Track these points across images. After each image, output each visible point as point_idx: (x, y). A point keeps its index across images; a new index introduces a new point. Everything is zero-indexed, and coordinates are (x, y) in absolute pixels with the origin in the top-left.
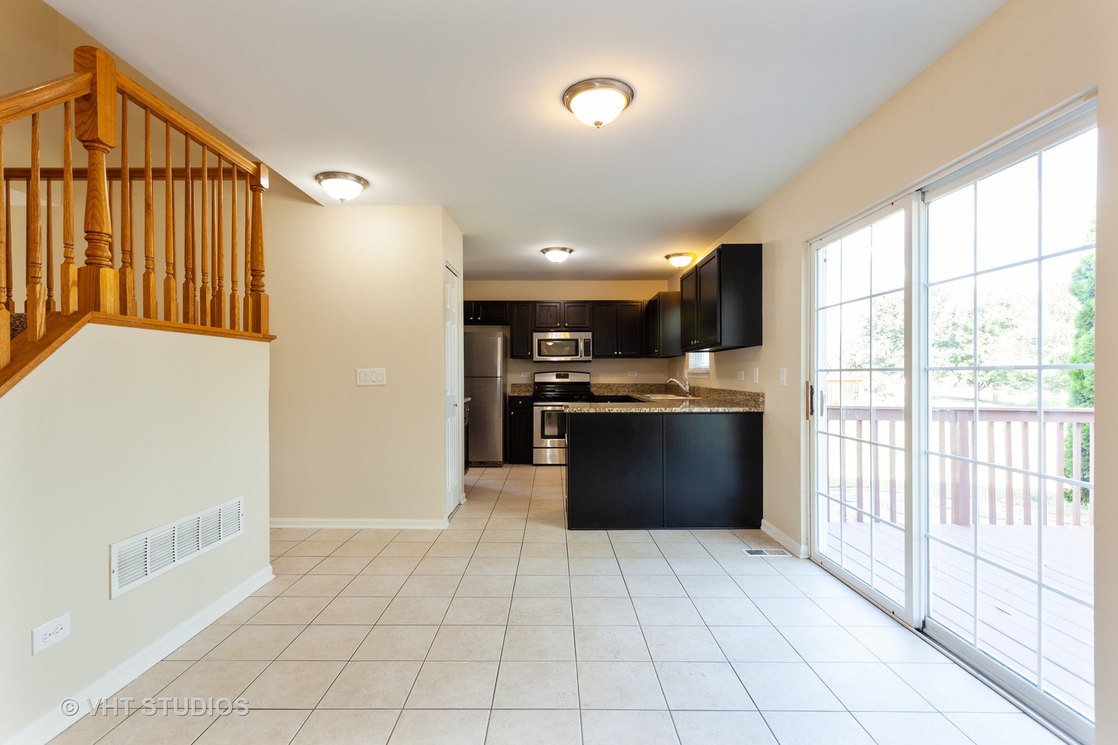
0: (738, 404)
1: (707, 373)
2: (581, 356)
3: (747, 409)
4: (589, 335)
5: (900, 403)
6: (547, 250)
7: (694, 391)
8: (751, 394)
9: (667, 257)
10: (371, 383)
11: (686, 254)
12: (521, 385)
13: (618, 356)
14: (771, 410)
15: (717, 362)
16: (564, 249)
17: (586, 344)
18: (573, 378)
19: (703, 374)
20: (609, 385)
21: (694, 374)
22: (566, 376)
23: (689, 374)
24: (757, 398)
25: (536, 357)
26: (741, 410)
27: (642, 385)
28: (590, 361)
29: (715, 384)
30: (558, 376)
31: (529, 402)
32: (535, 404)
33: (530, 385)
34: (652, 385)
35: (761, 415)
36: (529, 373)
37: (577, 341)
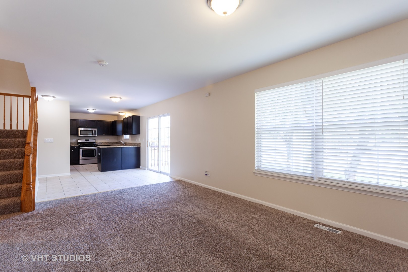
0: (136, 145)
1: (129, 139)
2: (94, 135)
3: (138, 146)
4: (96, 129)
5: (158, 145)
6: (89, 109)
7: (125, 143)
8: (138, 143)
9: (119, 113)
10: (49, 142)
11: (124, 113)
12: (73, 143)
13: (104, 135)
14: (142, 146)
15: (131, 137)
16: (94, 109)
17: (95, 131)
18: (90, 141)
19: (128, 140)
20: (101, 143)
21: (125, 140)
22: (88, 140)
23: (124, 140)
24: (139, 144)
25: (79, 135)
26: (136, 146)
27: (110, 142)
28: (96, 136)
29: (131, 142)
30: (85, 140)
31: (78, 148)
32: (80, 148)
33: (76, 143)
34: (113, 143)
35: (140, 147)
36: (76, 139)
37: (92, 131)
